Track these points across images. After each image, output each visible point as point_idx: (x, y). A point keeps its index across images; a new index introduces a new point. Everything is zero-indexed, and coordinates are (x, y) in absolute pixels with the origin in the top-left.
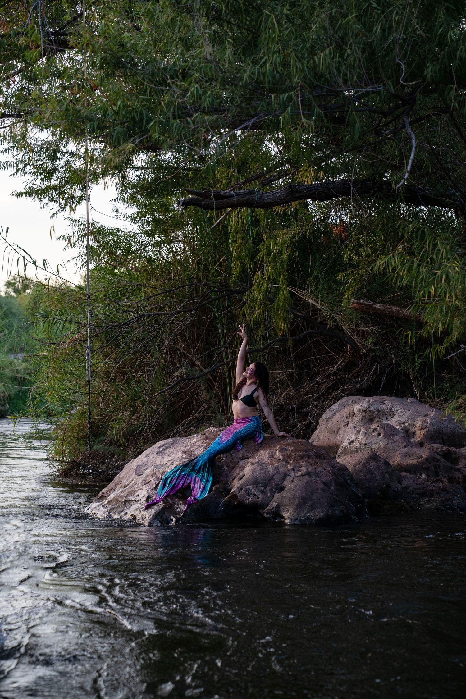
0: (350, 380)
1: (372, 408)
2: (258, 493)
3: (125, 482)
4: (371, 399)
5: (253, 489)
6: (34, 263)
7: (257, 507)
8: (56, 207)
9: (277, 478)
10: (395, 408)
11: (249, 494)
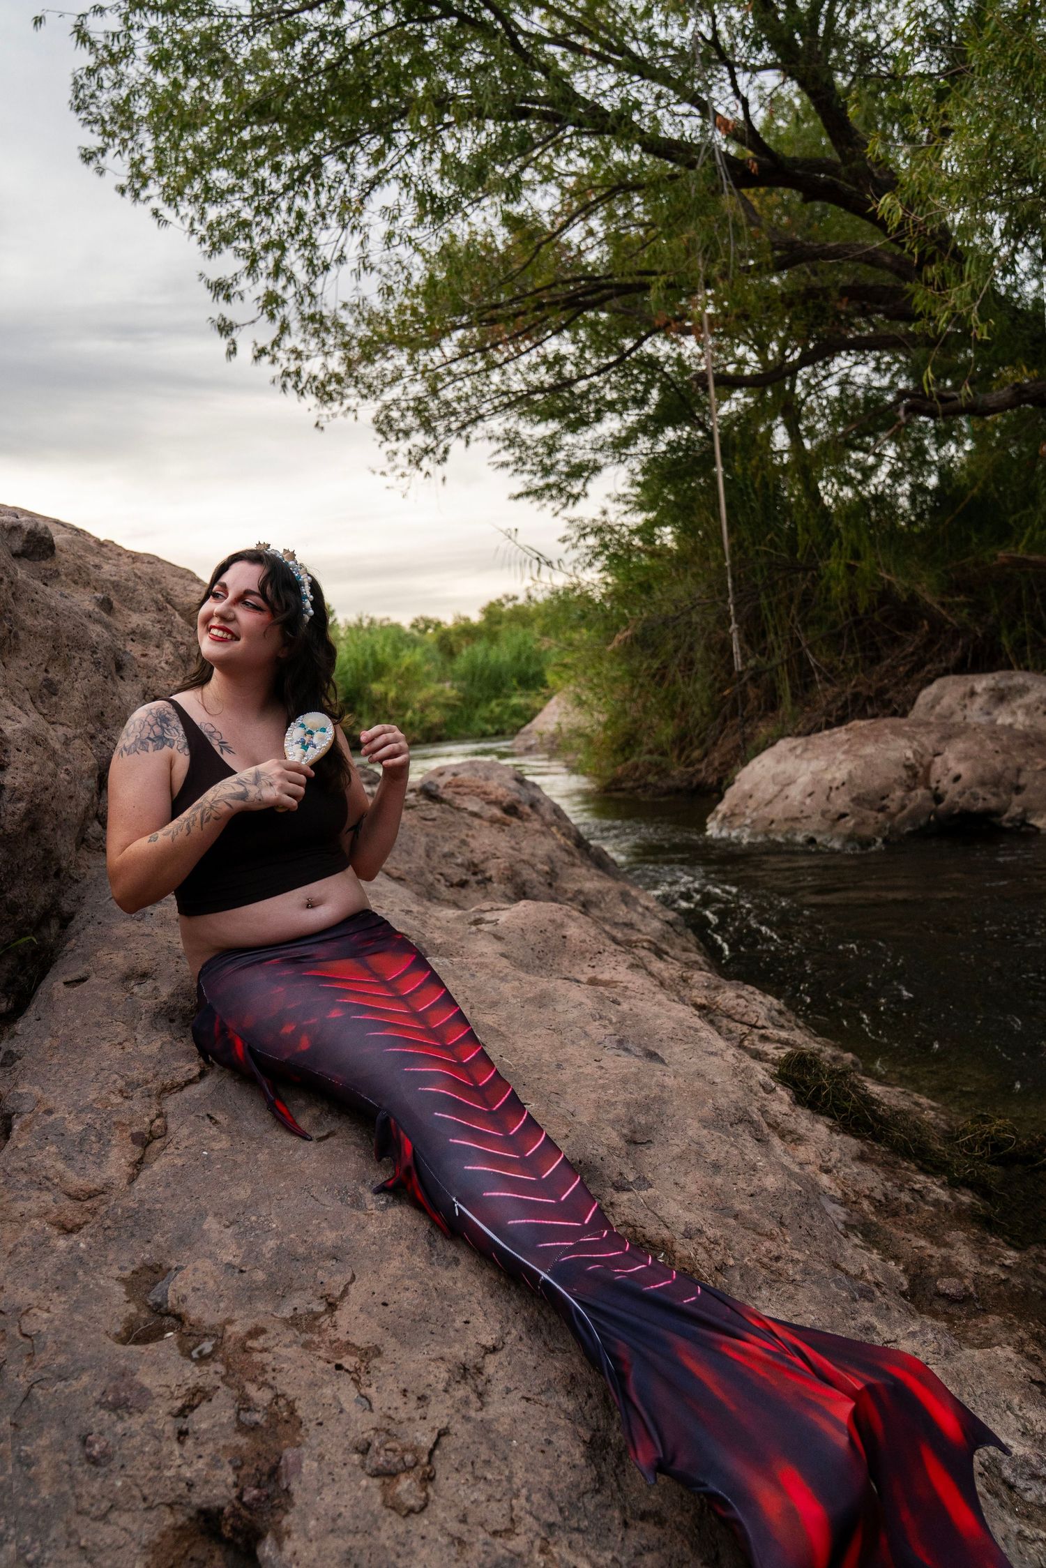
0: (931, 660)
1: (1002, 685)
2: (989, 796)
4: (997, 675)
5: (980, 792)
7: (988, 816)
9: (1009, 775)
10: (1029, 683)
11: (976, 799)
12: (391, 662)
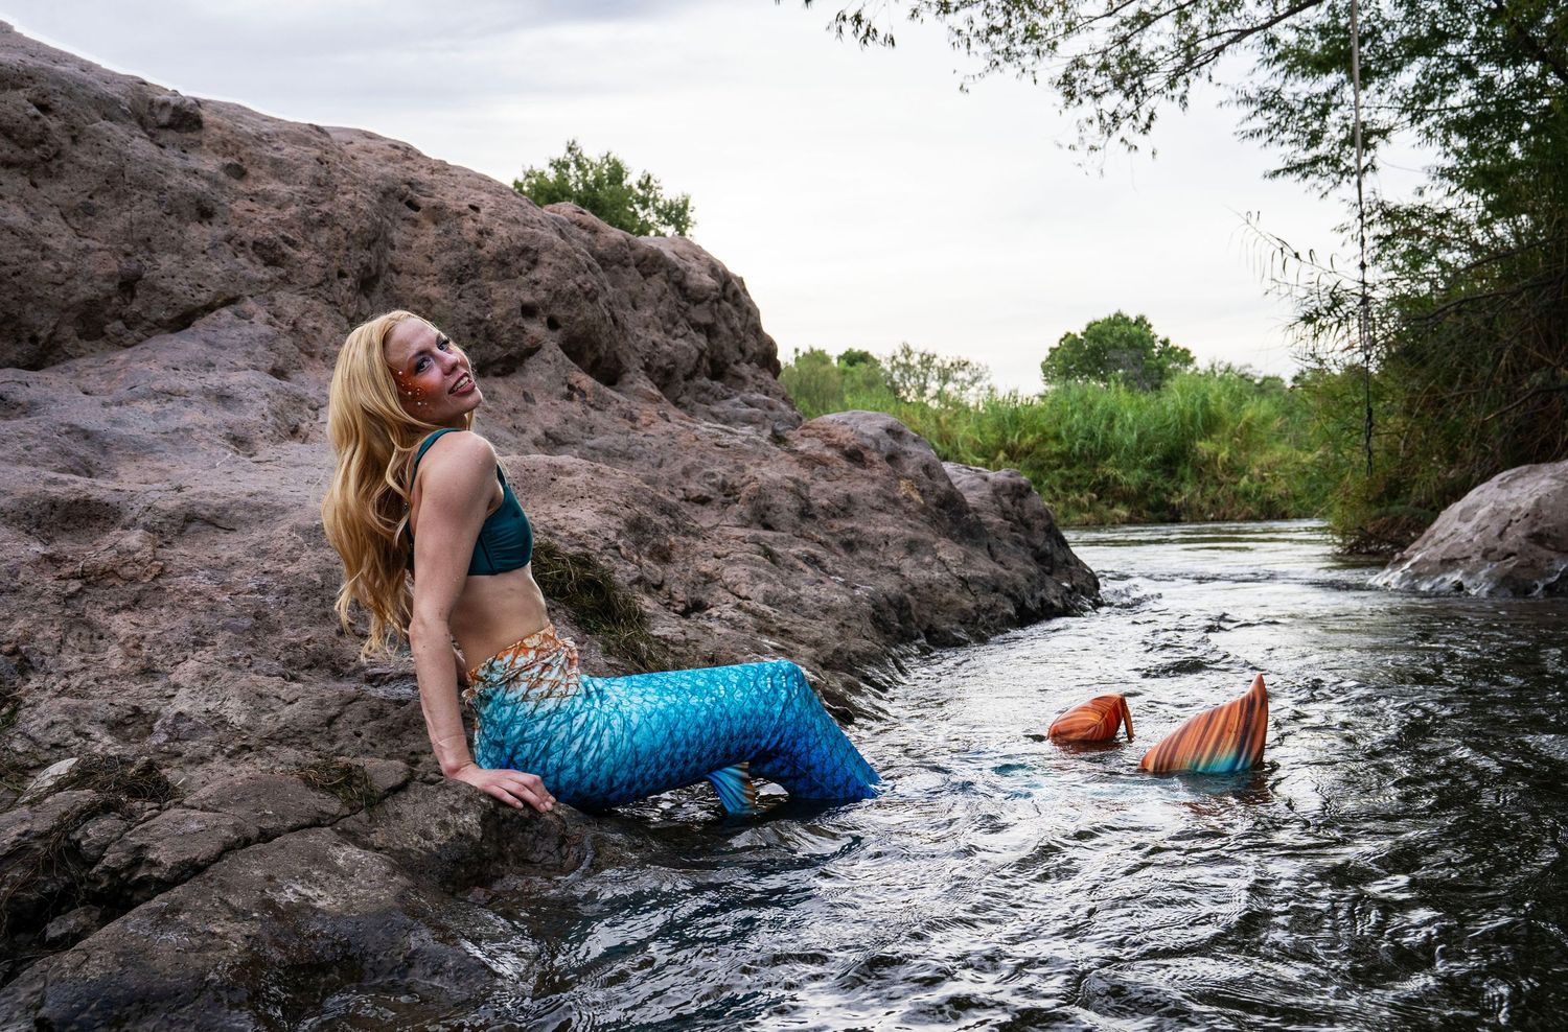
3: (1439, 535)
6: (1297, 255)
8: (1326, 184)
12: (1227, 415)
